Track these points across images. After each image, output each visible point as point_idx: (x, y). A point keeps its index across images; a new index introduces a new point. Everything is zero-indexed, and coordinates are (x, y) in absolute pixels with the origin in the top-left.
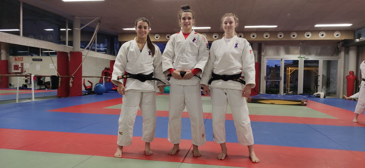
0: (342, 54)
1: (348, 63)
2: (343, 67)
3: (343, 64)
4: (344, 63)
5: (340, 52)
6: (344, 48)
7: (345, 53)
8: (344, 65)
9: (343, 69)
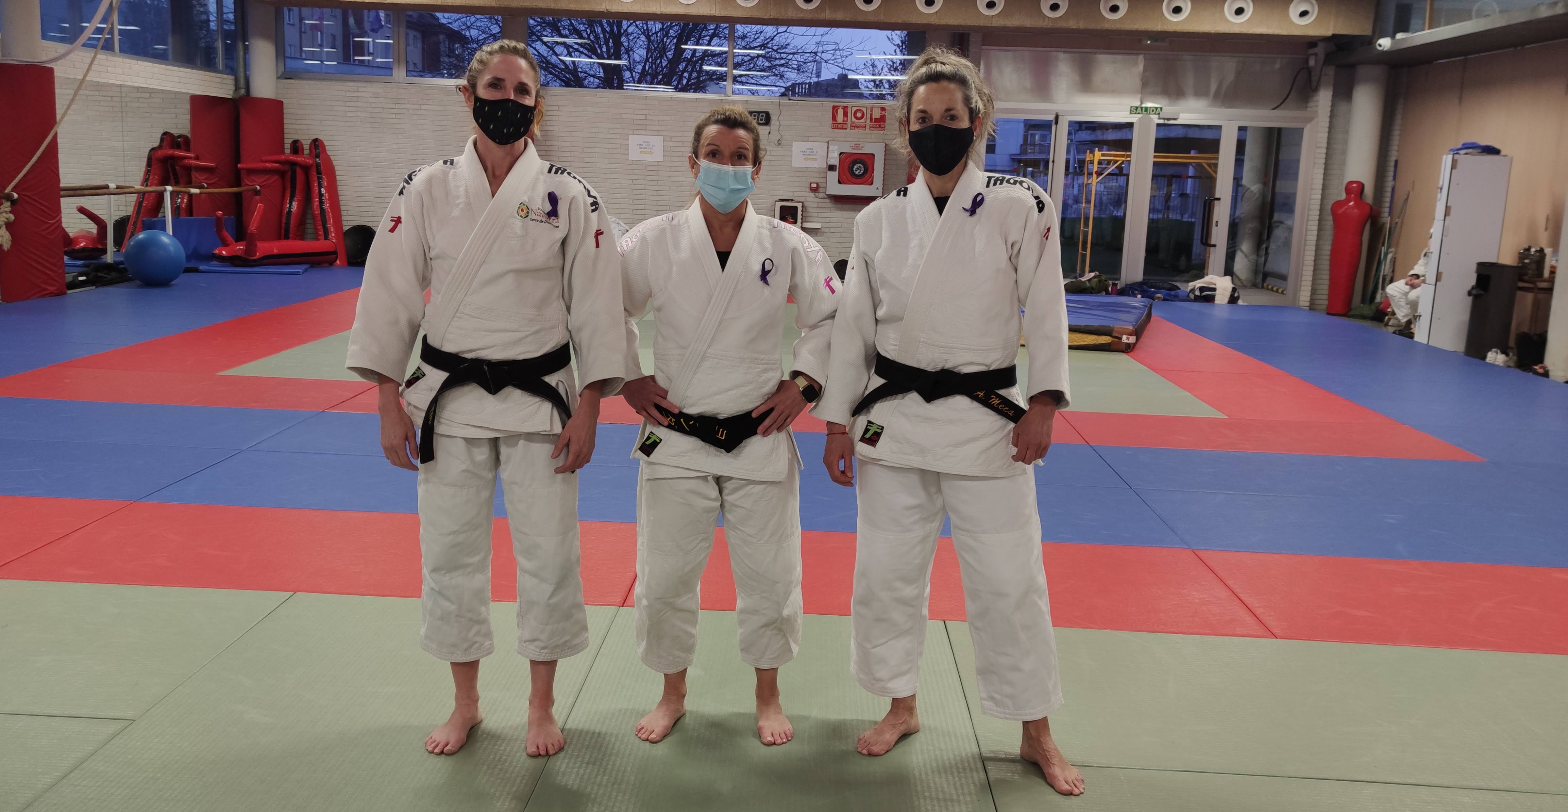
0: (1324, 98)
1: (1346, 142)
2: (1323, 161)
3: (1325, 145)
4: (1328, 143)
5: (1315, 90)
6: (1331, 71)
7: (1334, 96)
8: (1327, 154)
9: (1322, 171)
